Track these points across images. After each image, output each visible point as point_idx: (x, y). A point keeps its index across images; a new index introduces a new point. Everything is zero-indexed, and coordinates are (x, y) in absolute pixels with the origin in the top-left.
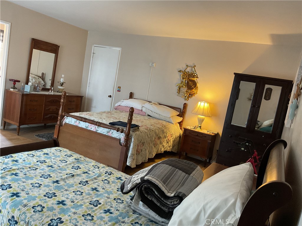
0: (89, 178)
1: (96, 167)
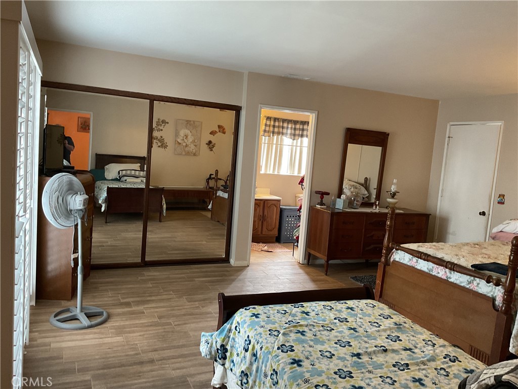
0: (413, 360)
1: (429, 343)
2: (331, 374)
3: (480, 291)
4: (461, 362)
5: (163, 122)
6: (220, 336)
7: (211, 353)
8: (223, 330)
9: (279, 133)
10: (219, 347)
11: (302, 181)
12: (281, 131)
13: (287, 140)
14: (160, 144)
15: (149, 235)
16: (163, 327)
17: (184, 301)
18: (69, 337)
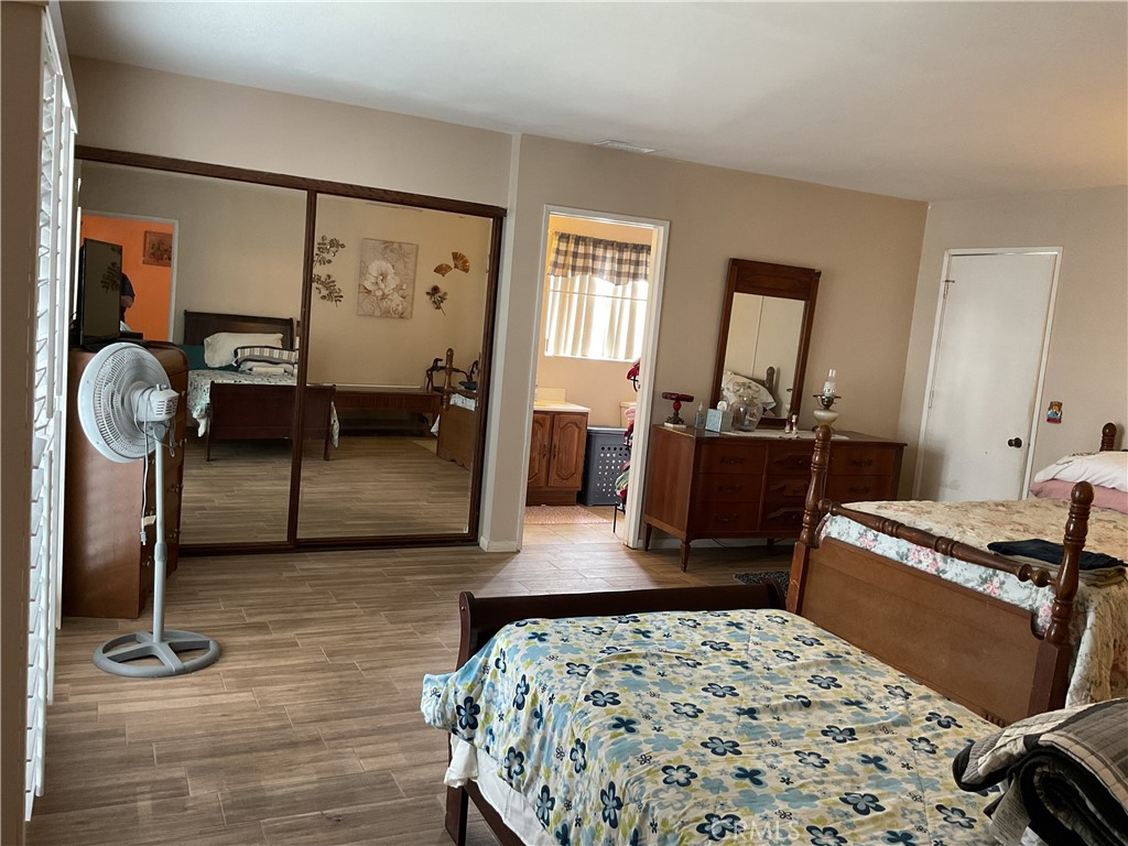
0: (863, 722)
1: (898, 691)
2: (696, 747)
3: (1006, 598)
4: (961, 727)
5: (334, 243)
6: (464, 681)
7: (443, 715)
8: (471, 668)
9: (585, 270)
10: (461, 703)
11: (634, 373)
12: (590, 265)
13: (603, 285)
14: (325, 292)
15: (304, 488)
16: (339, 674)
17: (382, 618)
18: (139, 692)
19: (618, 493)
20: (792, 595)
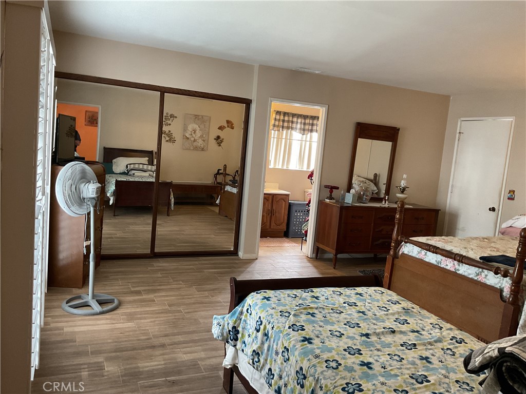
0: (420, 340)
1: (437, 326)
2: (341, 351)
3: (488, 283)
4: (467, 343)
5: (172, 116)
6: (232, 319)
7: (222, 334)
8: (235, 312)
9: (288, 128)
10: (231, 329)
11: (311, 176)
12: (291, 126)
13: (296, 135)
14: (168, 139)
15: (158, 229)
16: (174, 314)
17: (193, 290)
18: (83, 322)
19: (303, 232)
20: (386, 280)
